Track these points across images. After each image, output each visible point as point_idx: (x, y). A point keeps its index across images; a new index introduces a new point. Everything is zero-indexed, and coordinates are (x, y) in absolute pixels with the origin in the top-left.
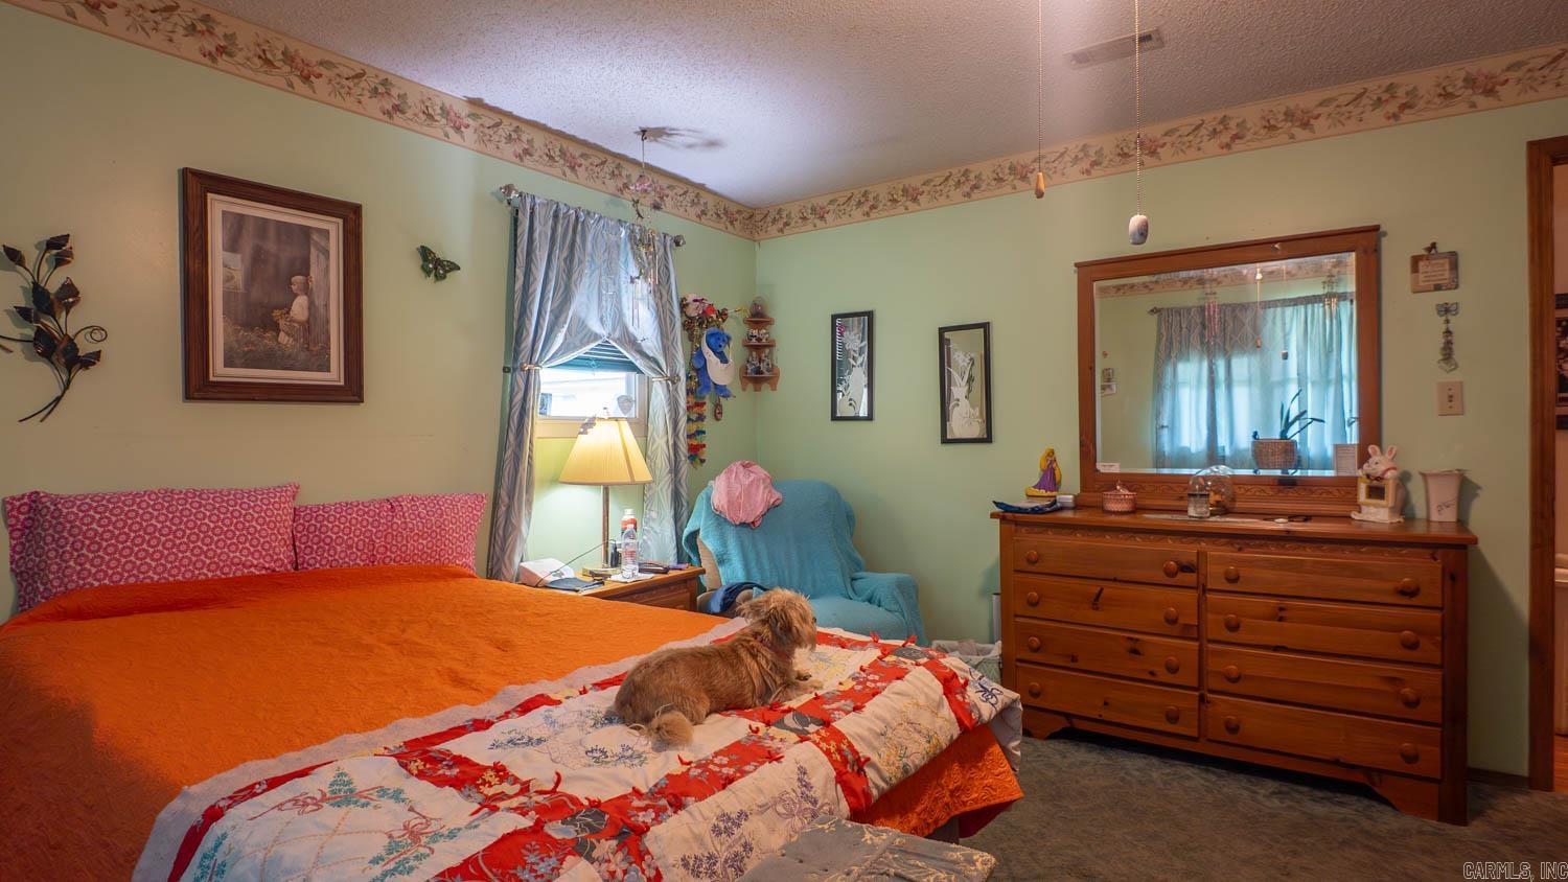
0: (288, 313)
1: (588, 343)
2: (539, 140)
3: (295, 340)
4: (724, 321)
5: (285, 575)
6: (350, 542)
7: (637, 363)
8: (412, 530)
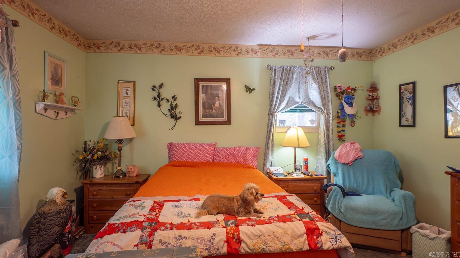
0: (215, 105)
1: (295, 104)
2: (280, 49)
3: (216, 111)
4: (355, 92)
5: (210, 163)
6: (224, 157)
7: (313, 109)
8: (238, 155)
